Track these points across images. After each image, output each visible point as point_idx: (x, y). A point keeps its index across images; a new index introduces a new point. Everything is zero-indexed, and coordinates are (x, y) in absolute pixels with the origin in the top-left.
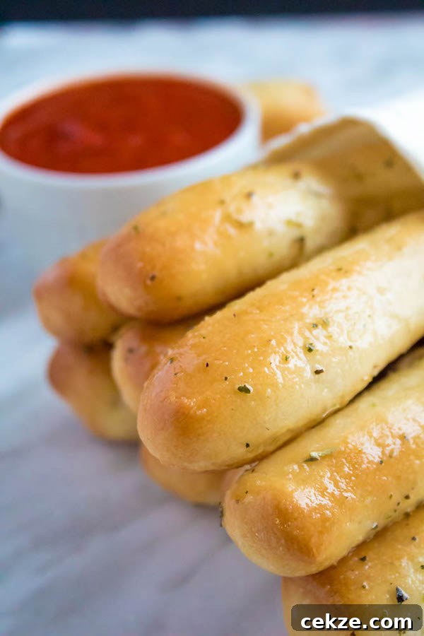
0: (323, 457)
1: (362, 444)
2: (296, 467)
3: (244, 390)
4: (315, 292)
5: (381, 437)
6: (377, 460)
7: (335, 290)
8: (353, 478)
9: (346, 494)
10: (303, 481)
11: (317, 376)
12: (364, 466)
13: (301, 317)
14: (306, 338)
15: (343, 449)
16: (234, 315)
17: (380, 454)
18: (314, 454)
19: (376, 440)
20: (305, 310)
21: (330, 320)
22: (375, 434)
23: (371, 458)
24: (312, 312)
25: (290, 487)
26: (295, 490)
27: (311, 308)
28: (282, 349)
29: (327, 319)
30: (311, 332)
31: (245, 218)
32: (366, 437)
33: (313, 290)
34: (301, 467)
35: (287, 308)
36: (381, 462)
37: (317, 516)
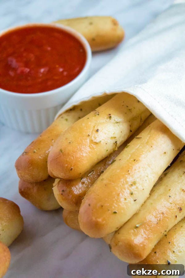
0: (140, 226)
1: (151, 219)
2: (132, 231)
3: (115, 213)
4: (129, 172)
5: (156, 215)
6: (156, 223)
7: (135, 170)
8: (150, 230)
9: (149, 236)
10: (135, 235)
11: (135, 202)
12: (153, 226)
13: (127, 182)
14: (130, 190)
15: (145, 222)
16: (106, 185)
17: (157, 221)
18: (137, 225)
19: (155, 216)
20: (128, 180)
21: (136, 182)
22: (154, 215)
23: (154, 223)
24: (130, 180)
25: (132, 238)
26: (134, 239)
27: (129, 178)
28: (124, 196)
29: (135, 182)
30: (131, 188)
31: (97, 140)
32: (152, 216)
33: (128, 171)
34: (134, 230)
35: (122, 180)
36: (157, 223)
37: (142, 245)
